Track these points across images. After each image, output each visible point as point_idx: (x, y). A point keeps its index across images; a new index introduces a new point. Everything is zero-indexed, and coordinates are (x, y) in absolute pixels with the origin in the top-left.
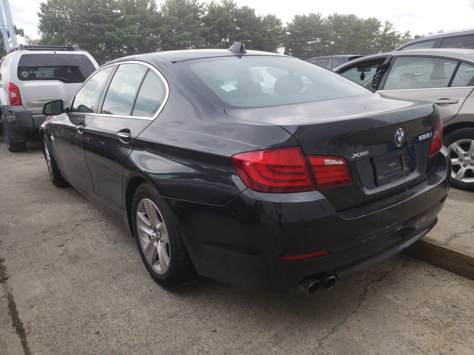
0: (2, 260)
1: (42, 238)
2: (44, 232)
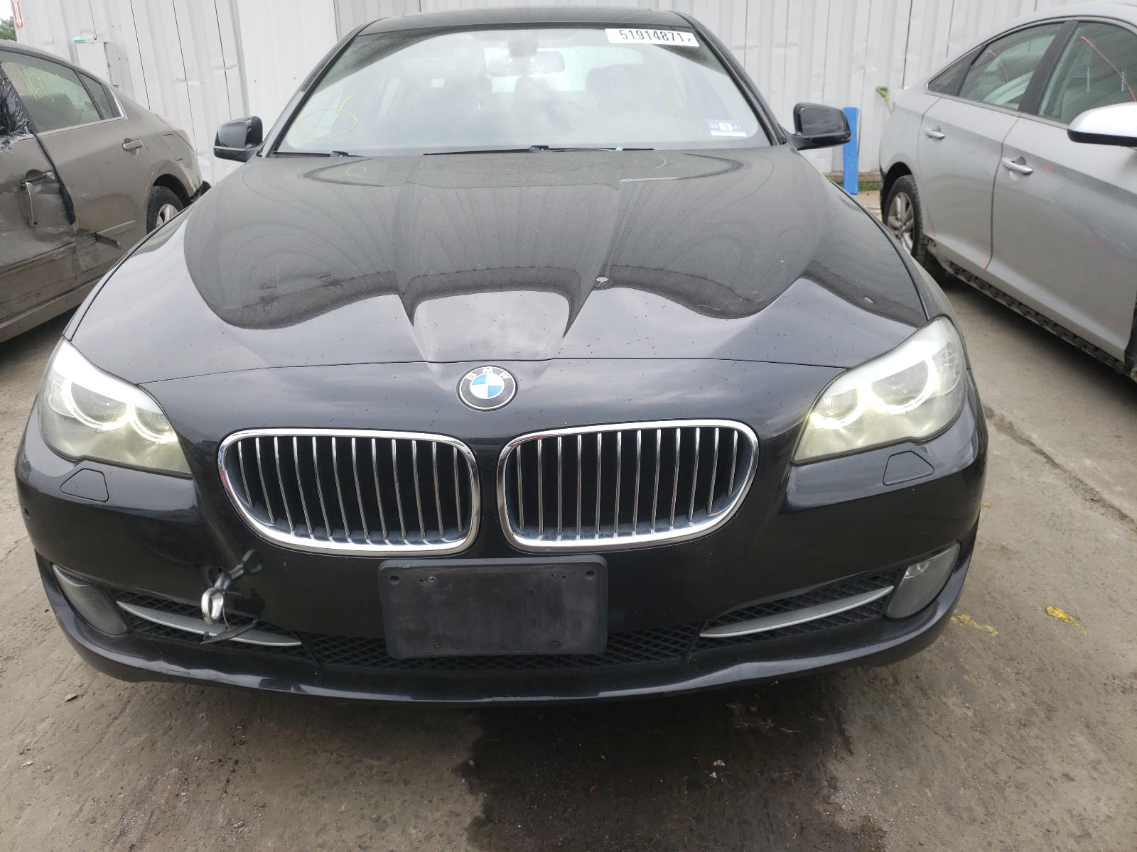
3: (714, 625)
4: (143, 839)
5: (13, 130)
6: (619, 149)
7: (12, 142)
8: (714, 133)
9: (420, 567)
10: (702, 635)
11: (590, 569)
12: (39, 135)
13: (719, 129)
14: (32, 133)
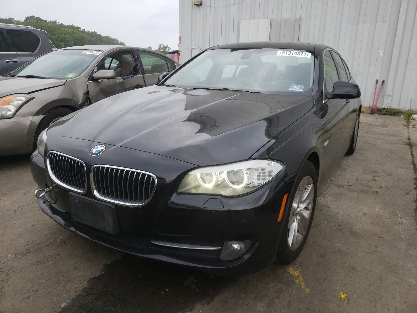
0: (415, 188)
1: (382, 189)
2: (377, 193)
3: (156, 240)
4: (32, 252)
5: (137, 73)
6: (250, 92)
7: (134, 76)
8: (290, 89)
9: (75, 196)
10: (151, 242)
11: (110, 208)
12: (144, 75)
13: (293, 88)
14: (142, 74)
